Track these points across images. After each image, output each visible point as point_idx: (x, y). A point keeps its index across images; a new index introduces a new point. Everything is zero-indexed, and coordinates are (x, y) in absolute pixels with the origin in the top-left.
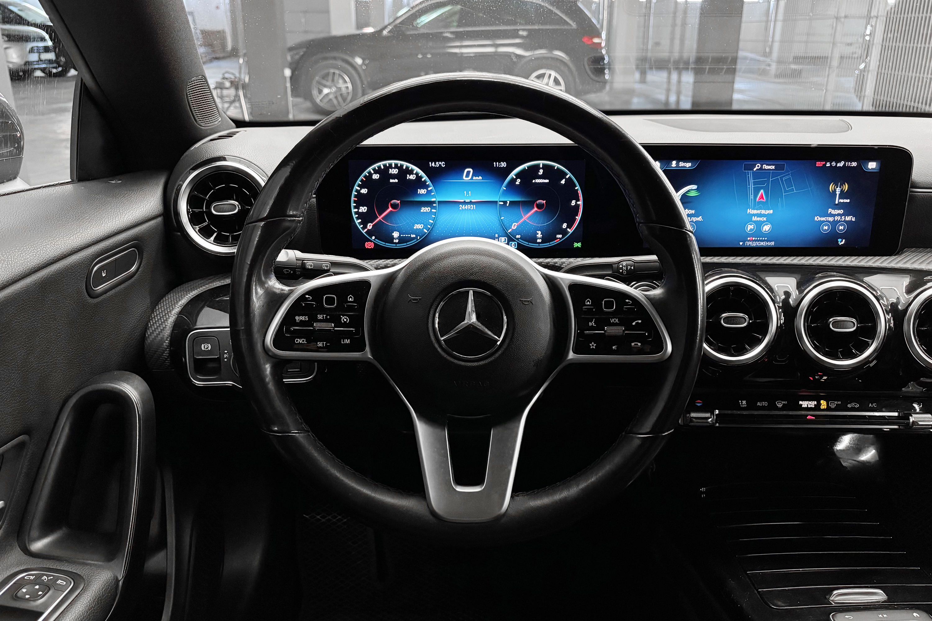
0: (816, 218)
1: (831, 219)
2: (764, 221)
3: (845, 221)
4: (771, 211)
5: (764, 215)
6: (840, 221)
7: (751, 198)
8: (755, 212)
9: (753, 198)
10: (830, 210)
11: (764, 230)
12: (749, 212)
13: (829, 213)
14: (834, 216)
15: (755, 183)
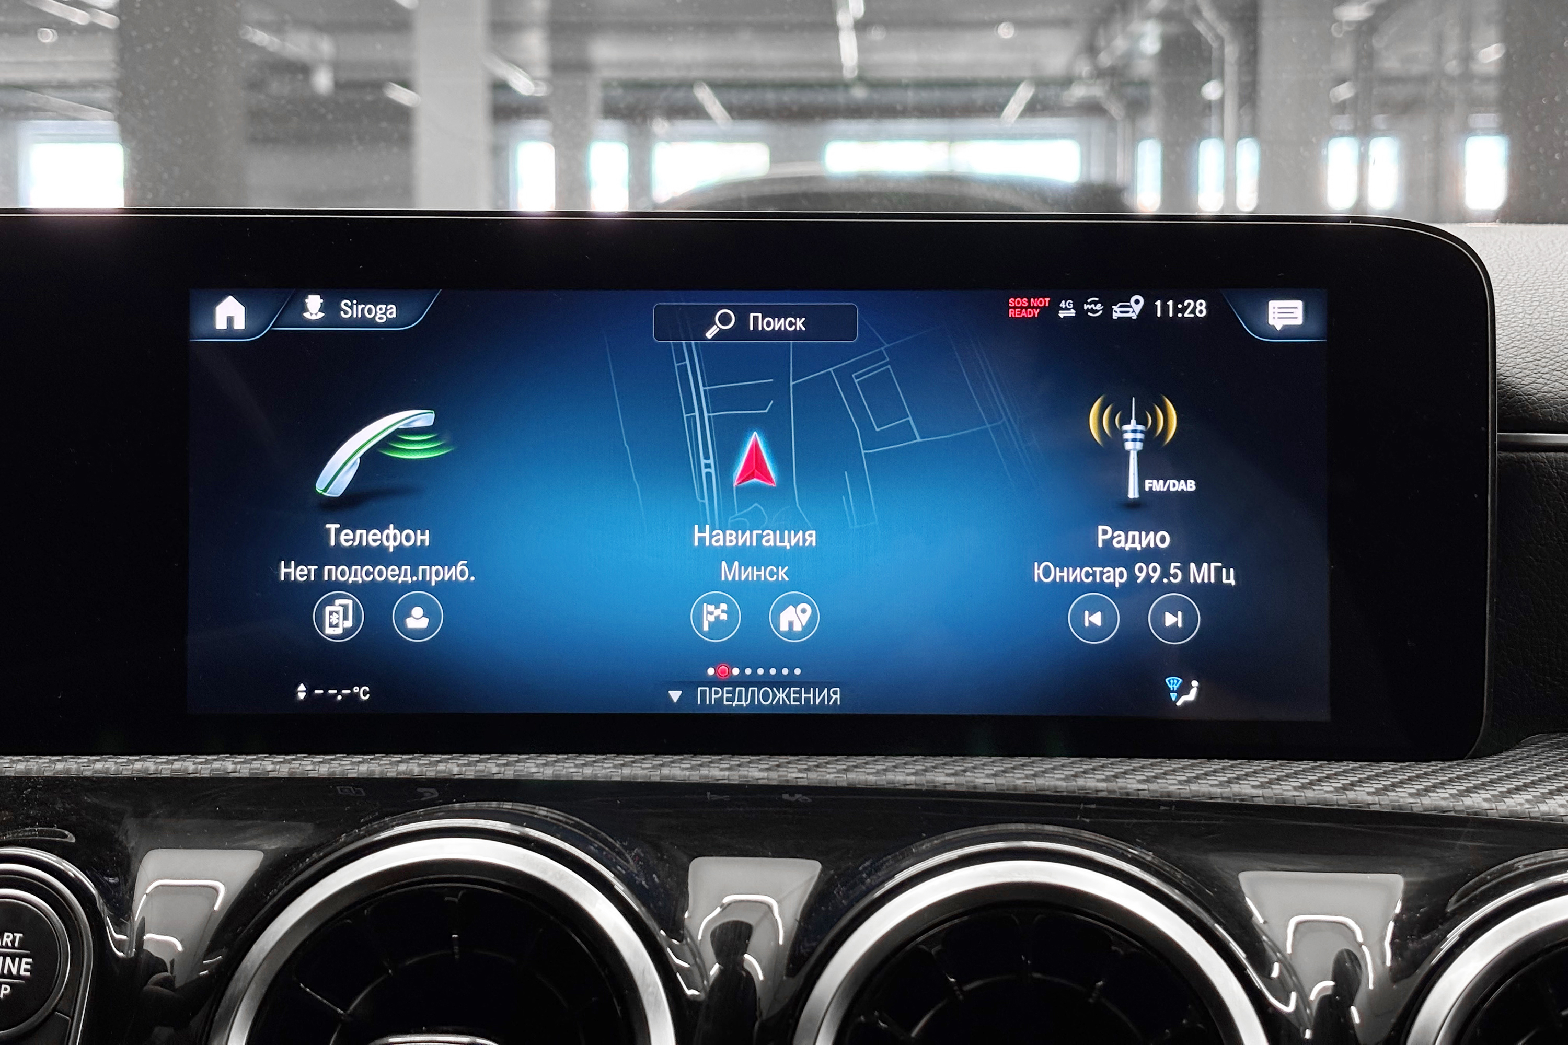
0: (1038, 572)
1: (1115, 576)
2: (780, 587)
3: (1186, 586)
4: (811, 538)
5: (774, 557)
6: (1160, 588)
7: (704, 471)
8: (731, 539)
9: (712, 471)
10: (1103, 533)
11: (784, 627)
12: (702, 540)
13: (1100, 545)
14: (1128, 559)
15: (716, 400)
